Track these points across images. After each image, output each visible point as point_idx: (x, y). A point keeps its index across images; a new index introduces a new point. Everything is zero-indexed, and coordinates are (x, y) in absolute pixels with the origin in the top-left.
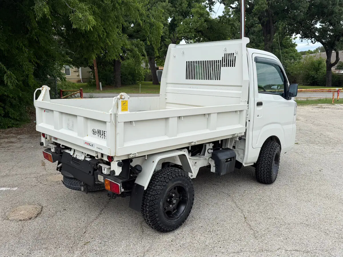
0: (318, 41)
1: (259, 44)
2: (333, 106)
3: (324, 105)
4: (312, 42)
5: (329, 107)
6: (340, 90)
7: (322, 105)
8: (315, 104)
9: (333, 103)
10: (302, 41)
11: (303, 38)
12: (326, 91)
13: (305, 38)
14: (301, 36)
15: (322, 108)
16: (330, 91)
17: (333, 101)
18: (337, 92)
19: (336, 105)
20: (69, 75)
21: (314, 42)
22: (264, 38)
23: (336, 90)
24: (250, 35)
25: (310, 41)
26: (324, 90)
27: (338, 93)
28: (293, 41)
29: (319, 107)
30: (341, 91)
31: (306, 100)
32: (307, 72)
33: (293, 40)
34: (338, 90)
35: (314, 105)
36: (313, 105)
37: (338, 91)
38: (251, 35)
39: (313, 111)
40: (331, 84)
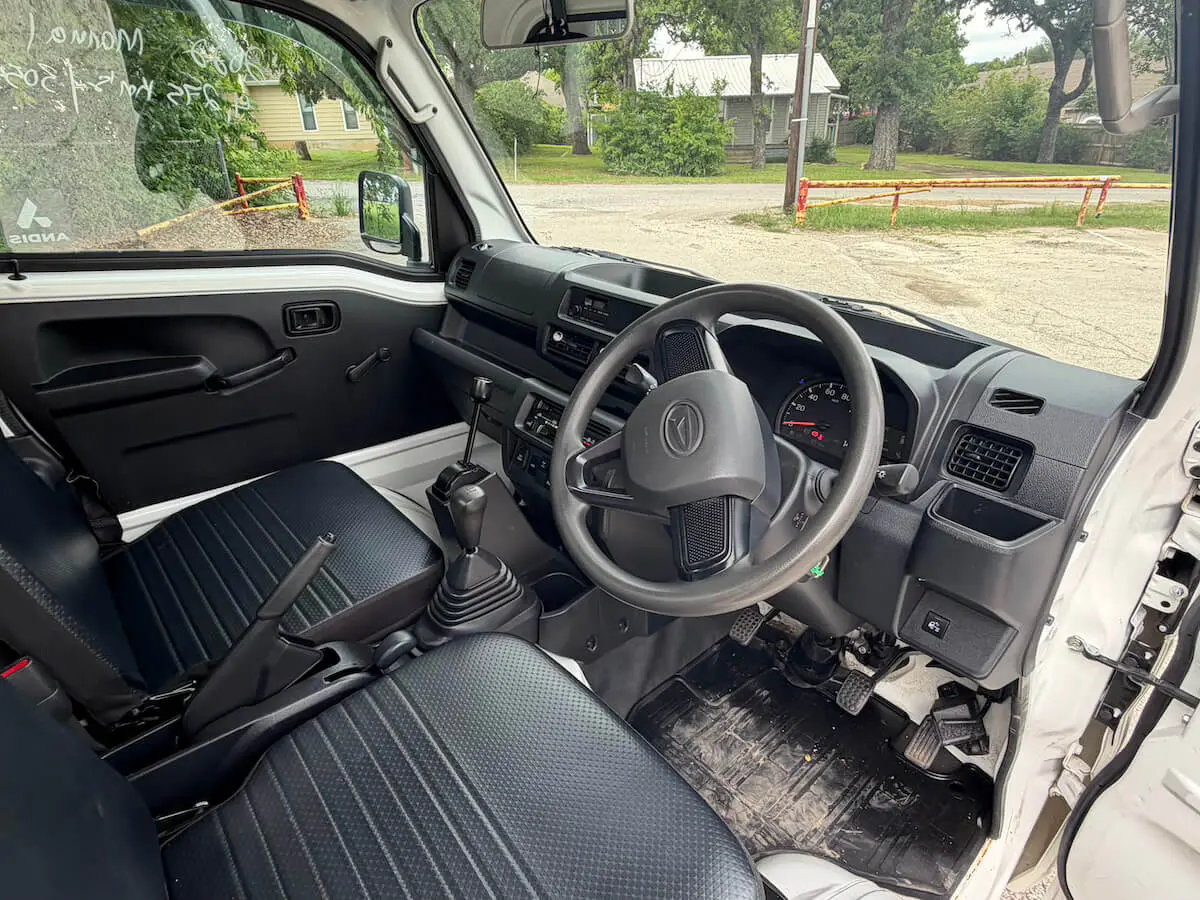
0: (1039, 23)
1: (865, 36)
2: (1082, 239)
3: (1055, 233)
4: (1022, 25)
5: (1071, 239)
6: (1113, 180)
7: (1049, 230)
8: (1021, 230)
9: (1079, 224)
10: (991, 24)
11: (996, 14)
12: (1067, 183)
13: (1001, 12)
14: (991, 8)
15: (1049, 245)
16: (1077, 183)
17: (1082, 218)
18: (1101, 189)
19: (1091, 231)
20: (357, 128)
21: (1025, 27)
22: (881, 21)
23: (1098, 181)
24: (845, 11)
25: (1015, 22)
26: (1061, 180)
27: (1104, 193)
28: (963, 30)
29: (1038, 242)
30: (1114, 184)
31: (989, 209)
32: (988, 119)
33: (961, 26)
34: (1106, 182)
35: (1018, 232)
36: (1015, 230)
37: (1105, 186)
38: (848, 11)
39: (1021, 259)
40: (1052, 156)
